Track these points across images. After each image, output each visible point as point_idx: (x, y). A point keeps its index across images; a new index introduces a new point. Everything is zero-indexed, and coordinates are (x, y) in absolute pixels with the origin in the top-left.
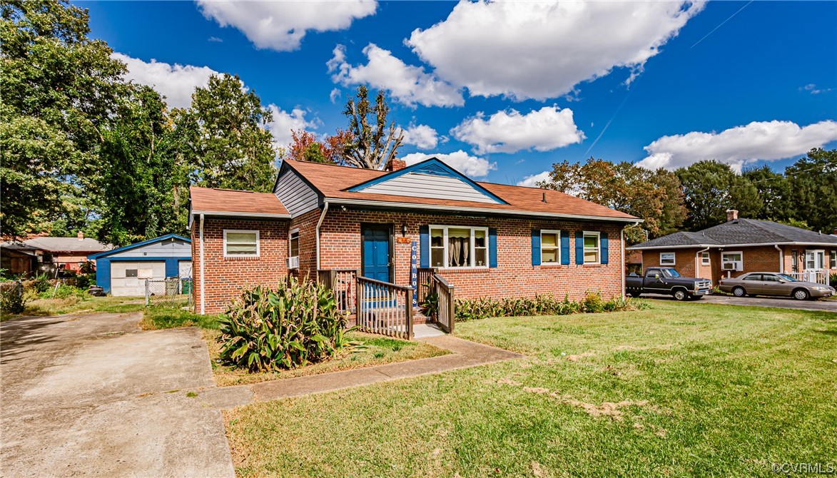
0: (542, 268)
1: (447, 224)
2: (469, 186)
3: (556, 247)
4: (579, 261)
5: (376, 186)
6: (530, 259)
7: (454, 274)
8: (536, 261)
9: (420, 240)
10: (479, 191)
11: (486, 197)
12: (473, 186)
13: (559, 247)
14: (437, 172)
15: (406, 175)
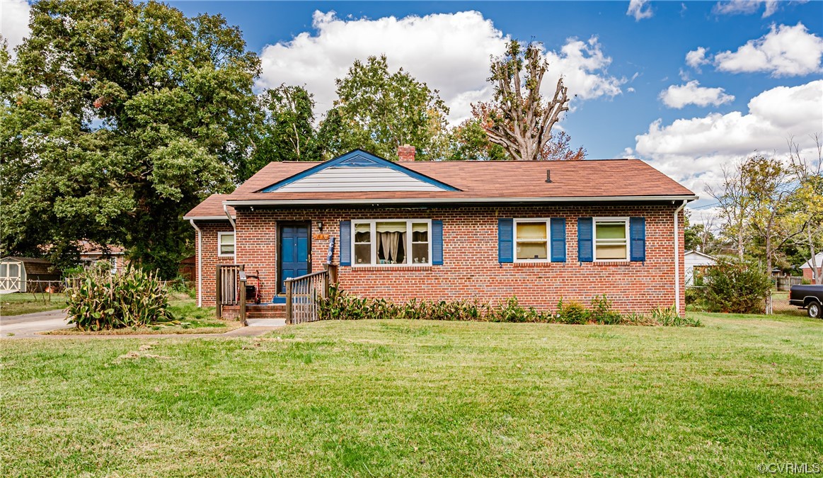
0: (515, 267)
1: (373, 218)
2: (405, 175)
3: (544, 240)
4: (586, 258)
5: (290, 185)
6: (496, 254)
7: (383, 272)
8: (505, 258)
9: (340, 236)
10: (416, 178)
11: (427, 184)
12: (407, 174)
13: (548, 240)
14: (361, 163)
15: (324, 171)
